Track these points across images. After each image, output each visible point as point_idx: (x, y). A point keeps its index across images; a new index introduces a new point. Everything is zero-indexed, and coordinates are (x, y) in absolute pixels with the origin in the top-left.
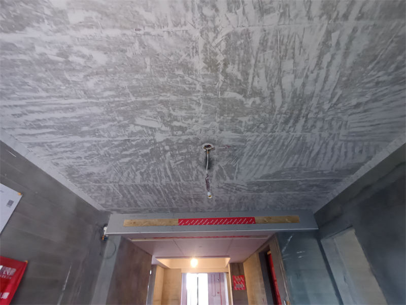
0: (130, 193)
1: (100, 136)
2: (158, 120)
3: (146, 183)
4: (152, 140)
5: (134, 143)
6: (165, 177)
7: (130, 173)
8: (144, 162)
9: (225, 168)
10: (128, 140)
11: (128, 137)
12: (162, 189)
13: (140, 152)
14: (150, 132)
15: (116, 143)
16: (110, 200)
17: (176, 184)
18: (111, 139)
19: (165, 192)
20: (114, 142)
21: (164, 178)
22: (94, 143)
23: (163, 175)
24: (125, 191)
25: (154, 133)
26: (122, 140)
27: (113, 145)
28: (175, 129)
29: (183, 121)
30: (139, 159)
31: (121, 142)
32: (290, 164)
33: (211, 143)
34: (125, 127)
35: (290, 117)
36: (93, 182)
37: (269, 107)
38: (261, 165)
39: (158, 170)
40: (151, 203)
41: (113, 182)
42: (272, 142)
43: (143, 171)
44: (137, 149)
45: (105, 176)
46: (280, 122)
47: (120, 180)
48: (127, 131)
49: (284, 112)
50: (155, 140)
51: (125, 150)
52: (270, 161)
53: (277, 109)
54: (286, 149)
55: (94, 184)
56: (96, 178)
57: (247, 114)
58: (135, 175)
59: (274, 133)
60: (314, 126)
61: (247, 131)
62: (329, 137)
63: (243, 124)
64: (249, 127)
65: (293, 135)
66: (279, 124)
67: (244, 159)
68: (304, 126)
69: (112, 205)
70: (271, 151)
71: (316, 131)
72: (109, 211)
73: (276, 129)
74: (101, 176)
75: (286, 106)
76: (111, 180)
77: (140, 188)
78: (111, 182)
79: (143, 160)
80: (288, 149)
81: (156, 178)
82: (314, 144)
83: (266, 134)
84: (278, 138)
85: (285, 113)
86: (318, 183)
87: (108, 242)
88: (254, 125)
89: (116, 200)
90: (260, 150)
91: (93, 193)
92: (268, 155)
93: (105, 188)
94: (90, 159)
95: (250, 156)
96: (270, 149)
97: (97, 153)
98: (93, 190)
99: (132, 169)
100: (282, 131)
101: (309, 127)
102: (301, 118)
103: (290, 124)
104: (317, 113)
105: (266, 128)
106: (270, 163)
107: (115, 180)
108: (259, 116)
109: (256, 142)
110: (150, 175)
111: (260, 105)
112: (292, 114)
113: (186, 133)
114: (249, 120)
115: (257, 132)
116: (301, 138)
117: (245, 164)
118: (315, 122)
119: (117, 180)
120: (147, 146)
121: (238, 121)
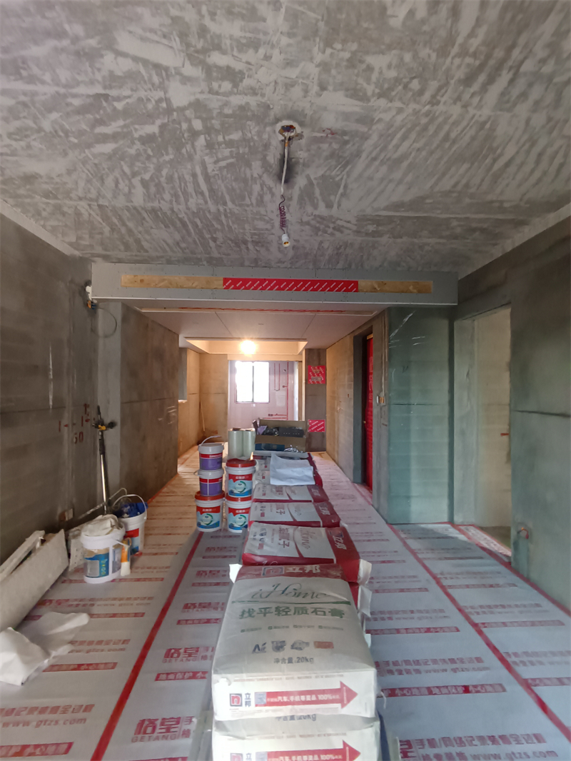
0: (124, 224)
1: (32, 79)
2: (174, 44)
3: (156, 204)
4: (160, 100)
5: (119, 106)
6: (194, 194)
7: (120, 181)
8: (149, 157)
9: (318, 184)
10: (106, 97)
11: (105, 88)
12: (189, 219)
13: (136, 130)
14: (156, 79)
15: (76, 102)
16: (87, 236)
17: (219, 210)
18: (62, 91)
19: (197, 226)
20: (70, 100)
21: (192, 197)
22: (22, 98)
23: (190, 189)
24: (115, 221)
25: (166, 82)
26: (88, 96)
27: (70, 109)
28: (215, 74)
29: (235, 53)
30: (135, 147)
31: (88, 101)
32: (447, 184)
33: (296, 120)
34: (91, 56)
35: (481, 68)
36: (42, 196)
37: (443, 33)
38: (391, 181)
39: (179, 178)
40: (168, 244)
41: (85, 198)
42: (425, 129)
43: (147, 177)
44: (128, 121)
45: (65, 183)
46: (456, 78)
47: (99, 195)
48: (99, 70)
49: (472, 50)
50: (168, 100)
51: (101, 122)
52: (411, 175)
53: (460, 40)
54: (450, 148)
55: (44, 200)
56: (45, 187)
57: (390, 47)
58: (131, 186)
59: (435, 107)
60: (524, 96)
61: (380, 96)
62: (543, 127)
63: (374, 77)
64: (386, 86)
65: (474, 116)
66: (452, 82)
67: (360, 164)
68: (503, 94)
69: (91, 246)
70: (418, 150)
71: (523, 110)
72: (87, 256)
73: (442, 96)
74: (57, 183)
75: (482, 32)
76: (80, 193)
77: (145, 215)
78: (80, 199)
79: (145, 151)
80: (454, 149)
81: (176, 196)
82: (510, 140)
83: (417, 107)
84: (440, 119)
85: (474, 55)
86: (485, 226)
87: (100, 312)
88: (397, 80)
89: (98, 237)
90: (397, 147)
91: (45, 219)
92: (410, 159)
93: (70, 211)
94: (21, 140)
95: (374, 159)
96: (417, 145)
97: (34, 126)
98: (44, 214)
99: (123, 171)
100: (455, 103)
101: (513, 98)
102: (504, 72)
103: (476, 87)
104: (543, 61)
105: (421, 92)
106: (409, 178)
107: (89, 196)
108: (415, 56)
109: (392, 126)
110: (163, 189)
111: (423, 22)
112: (488, 57)
113: (240, 88)
114: (389, 67)
115: (400, 99)
116: (488, 126)
117: (360, 176)
118: (530, 85)
119: (93, 194)
120: (150, 118)
121: (364, 66)
